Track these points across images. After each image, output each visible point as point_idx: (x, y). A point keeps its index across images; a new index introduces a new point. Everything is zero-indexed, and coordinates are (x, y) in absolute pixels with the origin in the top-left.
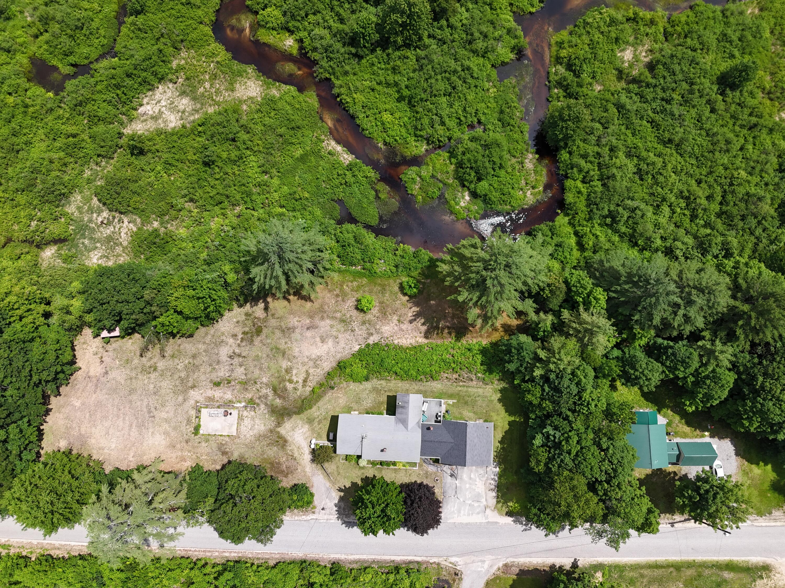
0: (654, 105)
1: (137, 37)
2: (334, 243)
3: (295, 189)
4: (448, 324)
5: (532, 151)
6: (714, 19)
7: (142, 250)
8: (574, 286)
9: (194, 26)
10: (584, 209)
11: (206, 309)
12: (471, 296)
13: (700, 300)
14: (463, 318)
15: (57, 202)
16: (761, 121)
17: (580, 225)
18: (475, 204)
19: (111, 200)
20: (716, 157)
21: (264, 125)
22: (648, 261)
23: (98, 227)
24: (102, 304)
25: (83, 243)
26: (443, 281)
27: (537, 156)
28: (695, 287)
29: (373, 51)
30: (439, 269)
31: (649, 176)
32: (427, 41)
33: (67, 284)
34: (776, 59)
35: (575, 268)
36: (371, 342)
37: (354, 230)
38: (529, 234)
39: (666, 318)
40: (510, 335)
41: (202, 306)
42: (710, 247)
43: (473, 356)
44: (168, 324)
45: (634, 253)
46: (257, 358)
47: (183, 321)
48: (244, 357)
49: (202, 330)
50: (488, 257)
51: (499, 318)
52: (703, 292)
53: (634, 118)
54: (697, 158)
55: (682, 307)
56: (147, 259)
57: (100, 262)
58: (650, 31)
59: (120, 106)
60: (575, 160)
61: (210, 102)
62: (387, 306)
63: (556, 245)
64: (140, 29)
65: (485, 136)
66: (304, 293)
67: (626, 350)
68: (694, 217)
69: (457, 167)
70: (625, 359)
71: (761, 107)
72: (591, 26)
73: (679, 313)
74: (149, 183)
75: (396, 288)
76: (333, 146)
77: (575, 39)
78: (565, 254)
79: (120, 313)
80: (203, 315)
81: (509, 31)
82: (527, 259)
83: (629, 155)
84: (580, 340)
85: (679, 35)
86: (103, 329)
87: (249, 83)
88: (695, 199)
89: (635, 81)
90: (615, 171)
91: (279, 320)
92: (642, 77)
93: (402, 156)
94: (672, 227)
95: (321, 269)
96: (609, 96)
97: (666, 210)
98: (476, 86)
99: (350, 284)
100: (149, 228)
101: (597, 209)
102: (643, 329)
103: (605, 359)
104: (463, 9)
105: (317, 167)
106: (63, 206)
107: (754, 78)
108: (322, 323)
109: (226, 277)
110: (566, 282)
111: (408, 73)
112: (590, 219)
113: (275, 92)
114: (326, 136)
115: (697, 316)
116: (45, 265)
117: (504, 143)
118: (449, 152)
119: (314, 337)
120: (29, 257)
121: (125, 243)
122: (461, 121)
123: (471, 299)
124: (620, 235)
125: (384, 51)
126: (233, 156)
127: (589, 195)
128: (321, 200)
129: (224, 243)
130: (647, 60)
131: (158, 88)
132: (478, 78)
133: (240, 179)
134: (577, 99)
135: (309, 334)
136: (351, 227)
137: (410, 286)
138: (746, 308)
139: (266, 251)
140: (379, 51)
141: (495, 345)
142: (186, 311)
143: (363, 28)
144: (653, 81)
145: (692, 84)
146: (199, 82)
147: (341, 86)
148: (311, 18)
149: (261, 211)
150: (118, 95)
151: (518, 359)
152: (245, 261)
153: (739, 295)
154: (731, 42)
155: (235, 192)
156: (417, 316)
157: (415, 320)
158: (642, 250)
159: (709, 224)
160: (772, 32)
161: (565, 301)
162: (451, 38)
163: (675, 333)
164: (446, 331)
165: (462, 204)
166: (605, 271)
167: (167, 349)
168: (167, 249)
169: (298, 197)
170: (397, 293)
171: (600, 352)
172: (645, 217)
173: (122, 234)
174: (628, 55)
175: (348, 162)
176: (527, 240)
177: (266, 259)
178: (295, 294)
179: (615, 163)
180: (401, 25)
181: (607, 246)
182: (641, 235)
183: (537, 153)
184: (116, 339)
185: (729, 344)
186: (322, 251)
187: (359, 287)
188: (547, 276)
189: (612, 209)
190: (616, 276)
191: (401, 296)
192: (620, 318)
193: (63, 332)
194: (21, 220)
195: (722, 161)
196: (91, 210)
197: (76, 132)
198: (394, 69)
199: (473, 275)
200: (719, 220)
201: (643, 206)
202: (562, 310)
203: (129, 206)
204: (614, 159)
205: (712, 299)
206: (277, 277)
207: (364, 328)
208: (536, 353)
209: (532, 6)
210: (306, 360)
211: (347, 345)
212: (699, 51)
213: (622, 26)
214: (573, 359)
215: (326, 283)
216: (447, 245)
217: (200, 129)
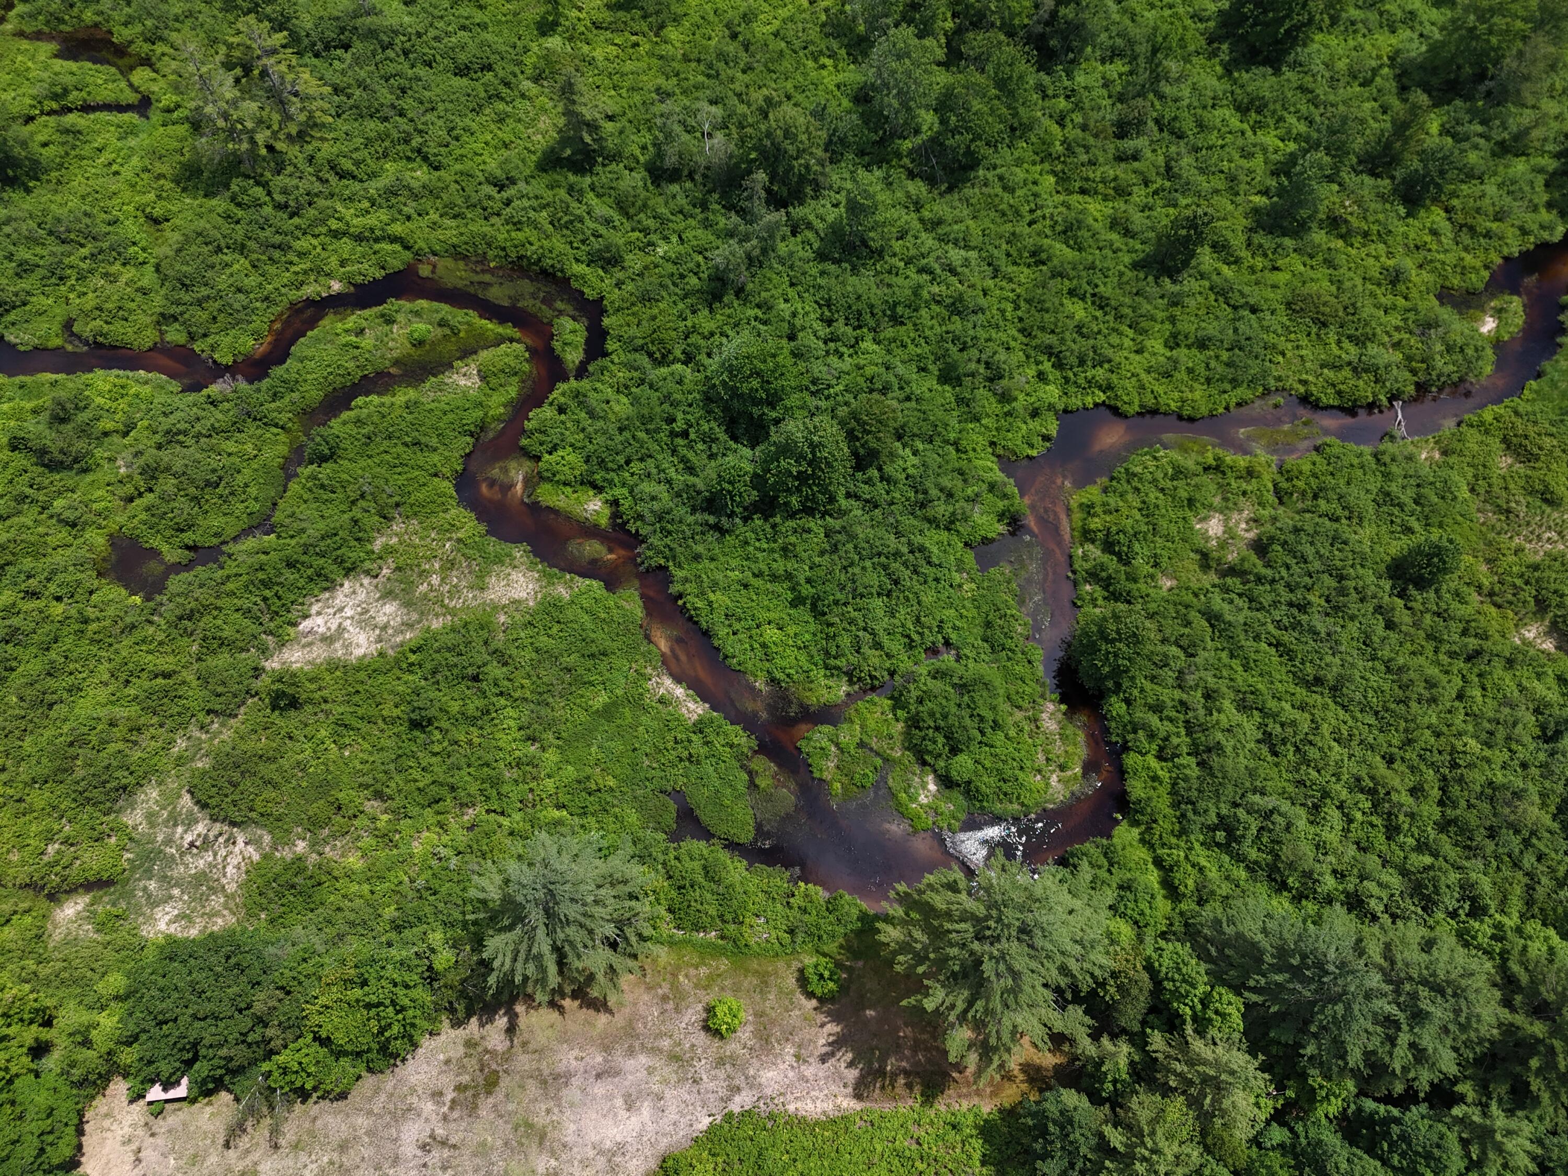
0: (1277, 615)
1: (316, 499)
2: (661, 883)
3: (588, 770)
4: (904, 1064)
5: (1053, 697)
6: (1362, 467)
7: (264, 901)
8: (1167, 979)
9: (423, 480)
10: (1169, 811)
11: (381, 1031)
12: (951, 998)
13: (1439, 1011)
14: (937, 1048)
15: (108, 804)
16: (1487, 645)
17: (1163, 845)
18: (949, 799)
19: (218, 799)
20: (1413, 711)
21: (537, 651)
22: (1314, 923)
23: (182, 854)
24: (160, 1024)
25: (145, 889)
26: (890, 963)
27: (1063, 707)
28: (1424, 982)
29: (745, 520)
30: (882, 938)
31: (1289, 746)
32: (843, 503)
33: (96, 977)
34: (1491, 535)
35: (1163, 935)
36: (737, 1110)
37: (705, 852)
38: (1063, 862)
39: (1374, 1053)
40: (1041, 1091)
41: (374, 1026)
42: (1437, 891)
43: (963, 1142)
44: (296, 1067)
45: (1281, 905)
46: (482, 1150)
47: (330, 1060)
48: (454, 1146)
49: (369, 1080)
50: (981, 911)
51: (1015, 1049)
52: (1442, 993)
53: (1242, 637)
54: (1376, 713)
55: (1405, 1027)
56: (272, 921)
57: (172, 929)
58: (1249, 488)
59: (266, 619)
60: (1139, 714)
61: (438, 609)
62: (773, 1022)
63: (1121, 887)
64: (322, 486)
65: (959, 669)
66: (594, 993)
67: (1299, 1128)
68: (1392, 831)
69: (909, 727)
70: (1298, 1149)
71: (1481, 618)
72: (1140, 479)
73: (1399, 1041)
74: (299, 763)
75: (791, 982)
76: (668, 686)
77: (1113, 501)
78: (1142, 906)
79: (195, 1045)
80: (375, 1046)
81: (992, 487)
82: (1064, 916)
83: (1243, 706)
84: (1194, 1102)
85: (1303, 494)
86: (153, 1082)
87: (515, 575)
88: (1388, 793)
89: (1232, 571)
90: (1219, 736)
91: (536, 1056)
92: (1246, 566)
93: (801, 705)
94: (1352, 851)
95: (633, 939)
96: (1189, 598)
97: (1334, 815)
98: (937, 580)
99: (692, 972)
100: (286, 854)
101: (1195, 812)
102: (1328, 1078)
103: (1255, 1149)
104: (907, 450)
105: (632, 727)
106: (118, 812)
107: (1457, 568)
108: (630, 1064)
109: (433, 957)
110: (1149, 967)
111: (810, 557)
112: (1183, 832)
113: (562, 592)
114: (655, 668)
115: (1440, 1047)
116: (58, 936)
117: (998, 681)
118: (892, 698)
119: (610, 1097)
120: (28, 920)
121: (231, 888)
122: (912, 641)
123: (953, 1007)
124: (1247, 867)
125: (766, 520)
126: (471, 709)
127: (1174, 785)
128: (639, 792)
129: (435, 884)
130: (1251, 535)
131: (342, 585)
132: (940, 566)
133: (481, 753)
134: (1129, 602)
135: (599, 1089)
136: (698, 846)
137: (821, 976)
138: (1538, 1029)
139: (520, 899)
140: (758, 522)
141: (1009, 1114)
142: (340, 1038)
143: (730, 483)
144: (1268, 572)
145: (1341, 578)
146: (420, 575)
147: (686, 580)
148: (636, 467)
149: (517, 816)
150: (265, 599)
151: (1063, 1148)
152: (475, 923)
153: (1518, 998)
154: (1401, 506)
155: (467, 778)
156: (837, 1044)
157: (832, 1054)
158: (1298, 899)
159: (1426, 844)
160: (1472, 490)
161: (1152, 1010)
162: (888, 498)
163: (1399, 1088)
164: (901, 1081)
165: (923, 799)
166: (1227, 944)
167: (286, 1128)
168: (317, 898)
169: (594, 787)
170: (792, 992)
171: (1242, 1133)
172: (1293, 829)
173: (229, 869)
174: (1214, 527)
175: (695, 717)
176: (1059, 877)
177: (519, 919)
178: (575, 995)
179: (1218, 722)
180: (796, 478)
181: (1225, 889)
182: (1291, 866)
183: (1061, 701)
184: (176, 1105)
185: (1520, 1113)
186: (637, 899)
187: (711, 978)
188: (1108, 953)
189: (1224, 811)
190: (1253, 953)
191: (803, 1000)
192: (1274, 1050)
193: (65, 1089)
194: (28, 841)
195: (1426, 720)
196: (174, 820)
197: (172, 667)
198: (785, 549)
199: (954, 951)
200: (1444, 837)
201: (1285, 806)
202: (1148, 1031)
203: (251, 810)
204: (1215, 713)
205: (1464, 1008)
206: (539, 957)
207: (721, 1074)
208: (1101, 1136)
209: (1032, 446)
210: (591, 1153)
211: (683, 1115)
212: (1344, 521)
213: (1196, 480)
214: (1186, 1149)
215: (642, 968)
216: (897, 886)
217: (413, 658)
